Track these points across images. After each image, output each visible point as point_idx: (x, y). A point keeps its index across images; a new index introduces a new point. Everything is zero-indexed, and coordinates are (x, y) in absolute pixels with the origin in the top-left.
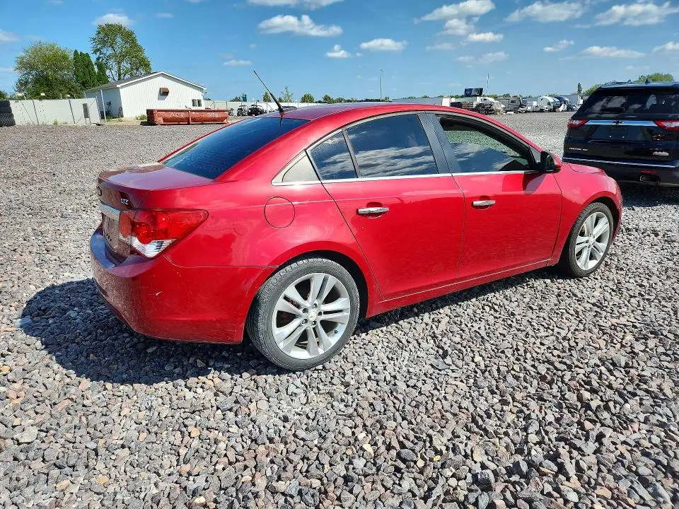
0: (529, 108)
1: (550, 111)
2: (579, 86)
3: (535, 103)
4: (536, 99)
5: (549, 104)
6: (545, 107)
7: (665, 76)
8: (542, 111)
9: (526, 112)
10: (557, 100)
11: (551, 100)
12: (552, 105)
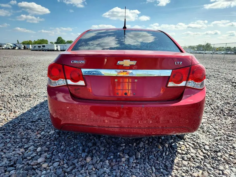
0: (3, 48)
1: (12, 49)
2: (18, 41)
3: (5, 46)
4: (5, 44)
5: (11, 46)
6: (10, 47)
7: (46, 40)
8: (9, 49)
9: (3, 49)
10: (14, 45)
11: (12, 45)
12: (13, 47)
